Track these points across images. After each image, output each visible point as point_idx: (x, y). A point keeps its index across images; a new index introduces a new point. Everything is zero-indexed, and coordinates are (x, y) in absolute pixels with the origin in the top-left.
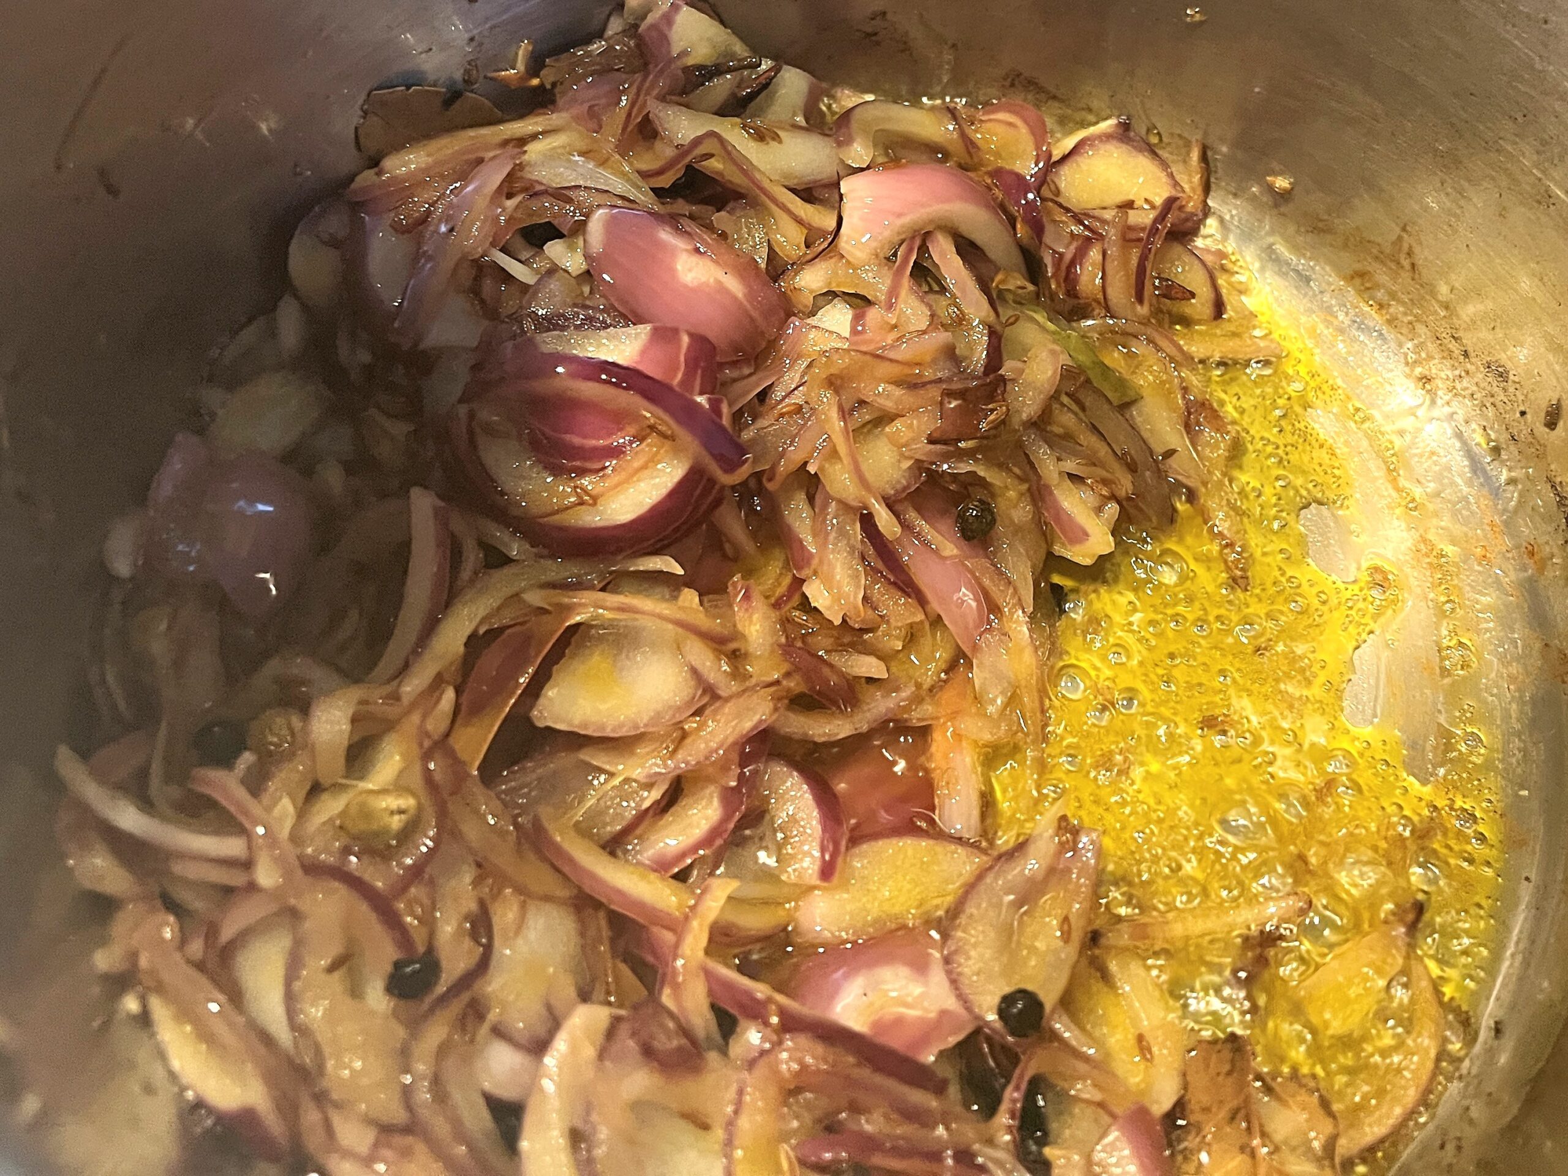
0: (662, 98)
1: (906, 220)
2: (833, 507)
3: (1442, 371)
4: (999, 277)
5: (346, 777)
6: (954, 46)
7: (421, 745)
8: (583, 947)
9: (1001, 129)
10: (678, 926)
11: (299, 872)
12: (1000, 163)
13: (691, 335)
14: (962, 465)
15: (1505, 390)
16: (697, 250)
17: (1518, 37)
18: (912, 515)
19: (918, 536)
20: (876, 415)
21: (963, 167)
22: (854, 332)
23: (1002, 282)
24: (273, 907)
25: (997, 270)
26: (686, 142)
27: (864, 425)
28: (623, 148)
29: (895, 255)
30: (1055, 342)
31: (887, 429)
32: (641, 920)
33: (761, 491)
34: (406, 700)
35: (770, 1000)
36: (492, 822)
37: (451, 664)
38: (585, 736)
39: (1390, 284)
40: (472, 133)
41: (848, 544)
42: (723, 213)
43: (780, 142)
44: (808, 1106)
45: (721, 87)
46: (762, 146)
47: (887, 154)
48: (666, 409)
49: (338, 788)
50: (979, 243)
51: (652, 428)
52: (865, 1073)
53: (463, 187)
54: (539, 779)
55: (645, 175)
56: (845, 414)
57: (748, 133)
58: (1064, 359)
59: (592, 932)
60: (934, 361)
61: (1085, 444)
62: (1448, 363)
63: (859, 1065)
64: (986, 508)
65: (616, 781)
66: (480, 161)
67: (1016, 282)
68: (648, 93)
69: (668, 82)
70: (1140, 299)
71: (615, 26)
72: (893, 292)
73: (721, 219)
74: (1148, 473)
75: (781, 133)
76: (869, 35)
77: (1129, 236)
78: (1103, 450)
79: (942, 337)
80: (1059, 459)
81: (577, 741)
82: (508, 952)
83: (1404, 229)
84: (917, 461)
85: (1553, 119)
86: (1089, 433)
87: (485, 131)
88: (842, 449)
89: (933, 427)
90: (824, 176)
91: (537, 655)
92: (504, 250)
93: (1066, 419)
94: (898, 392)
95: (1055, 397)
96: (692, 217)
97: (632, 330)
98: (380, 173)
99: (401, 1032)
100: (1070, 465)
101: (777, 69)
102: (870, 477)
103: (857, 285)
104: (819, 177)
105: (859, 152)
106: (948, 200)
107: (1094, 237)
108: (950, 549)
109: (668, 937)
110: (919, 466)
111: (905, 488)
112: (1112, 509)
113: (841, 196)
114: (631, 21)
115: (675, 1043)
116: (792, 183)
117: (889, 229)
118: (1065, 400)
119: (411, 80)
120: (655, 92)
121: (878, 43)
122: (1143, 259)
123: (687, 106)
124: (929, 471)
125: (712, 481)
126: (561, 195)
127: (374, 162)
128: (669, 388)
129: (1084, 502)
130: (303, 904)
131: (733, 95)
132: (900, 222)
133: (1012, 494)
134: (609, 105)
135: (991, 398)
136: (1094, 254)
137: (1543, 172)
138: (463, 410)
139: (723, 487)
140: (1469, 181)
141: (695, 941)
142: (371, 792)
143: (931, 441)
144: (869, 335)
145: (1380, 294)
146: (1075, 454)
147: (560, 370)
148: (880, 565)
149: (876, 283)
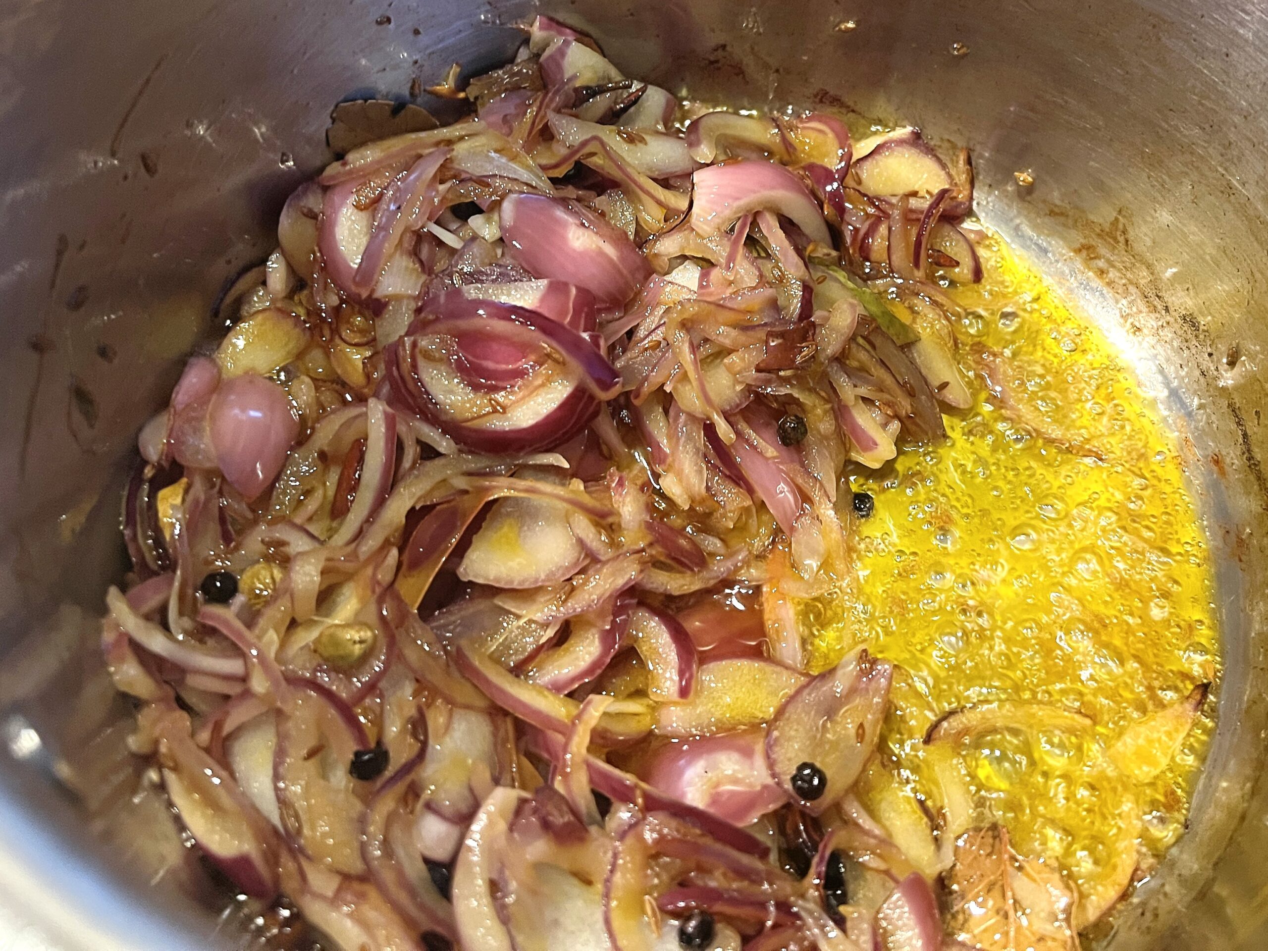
0: (558, 111)
1: (743, 202)
2: (683, 418)
3: (1148, 321)
4: (810, 248)
5: (317, 615)
6: (777, 71)
7: (373, 592)
8: (495, 745)
9: (814, 135)
10: (567, 730)
11: (283, 683)
12: (812, 160)
13: (578, 288)
14: (782, 389)
15: (1196, 336)
16: (583, 225)
17: (1206, 67)
18: (743, 426)
19: (747, 441)
20: (716, 349)
21: (784, 163)
22: (701, 286)
23: (813, 251)
24: (264, 709)
25: (809, 241)
26: (576, 143)
27: (708, 357)
28: (529, 148)
29: (732, 230)
30: (854, 297)
31: (726, 361)
32: (538, 726)
33: (628, 406)
34: (362, 557)
35: (636, 786)
36: (427, 649)
37: (396, 531)
38: (497, 588)
39: (1108, 255)
40: (413, 136)
41: (695, 446)
42: (603, 197)
43: (646, 144)
44: (664, 867)
45: (601, 103)
46: (632, 146)
47: (726, 153)
48: (560, 342)
49: (311, 623)
50: (795, 221)
51: (548, 356)
52: (708, 841)
53: (408, 176)
54: (462, 618)
55: (544, 168)
56: (694, 348)
57: (622, 137)
58: (860, 310)
59: (502, 733)
60: (761, 311)
61: (875, 374)
62: (1153, 316)
63: (703, 835)
64: (800, 421)
65: (521, 622)
66: (420, 157)
67: (824, 250)
68: (548, 106)
69: (563, 97)
70: (917, 265)
71: (523, 54)
72: (731, 258)
73: (601, 202)
74: (923, 397)
75: (647, 138)
76: (712, 63)
77: (909, 217)
78: (889, 380)
79: (769, 292)
80: (855, 386)
81: (491, 591)
82: (438, 747)
83: (1120, 212)
84: (748, 386)
85: (1233, 129)
86: (878, 367)
87: (423, 134)
88: (692, 375)
89: (760, 359)
90: (678, 169)
91: (462, 525)
92: (438, 223)
93: (862, 356)
94: (734, 333)
95: (853, 339)
96: (579, 200)
97: (534, 283)
98: (345, 164)
99: (358, 806)
100: (863, 391)
101: (643, 90)
102: (712, 395)
103: (703, 252)
104: (674, 170)
105: (705, 152)
106: (773, 188)
107: (883, 215)
108: (771, 452)
109: (560, 738)
110: (749, 389)
111: (738, 406)
112: (895, 426)
113: (693, 185)
114: (535, 51)
115: (566, 819)
116: (655, 175)
117: (729, 210)
118: (860, 340)
119: (368, 95)
120: (553, 105)
121: (719, 69)
122: (919, 236)
123: (576, 116)
124: (757, 394)
125: (592, 398)
126: (482, 181)
127: (340, 156)
128: (562, 326)
129: (874, 419)
130: (287, 708)
131: (611, 109)
132: (736, 204)
133: (819, 411)
134: (517, 115)
135: (804, 339)
136: (883, 229)
137: (1226, 169)
138: (408, 341)
139: (600, 403)
140: (1169, 176)
141: (580, 742)
142: (337, 626)
143: (758, 370)
144: (712, 289)
145: (1101, 263)
146: (867, 382)
147: (481, 312)
148: (718, 463)
149: (719, 250)
